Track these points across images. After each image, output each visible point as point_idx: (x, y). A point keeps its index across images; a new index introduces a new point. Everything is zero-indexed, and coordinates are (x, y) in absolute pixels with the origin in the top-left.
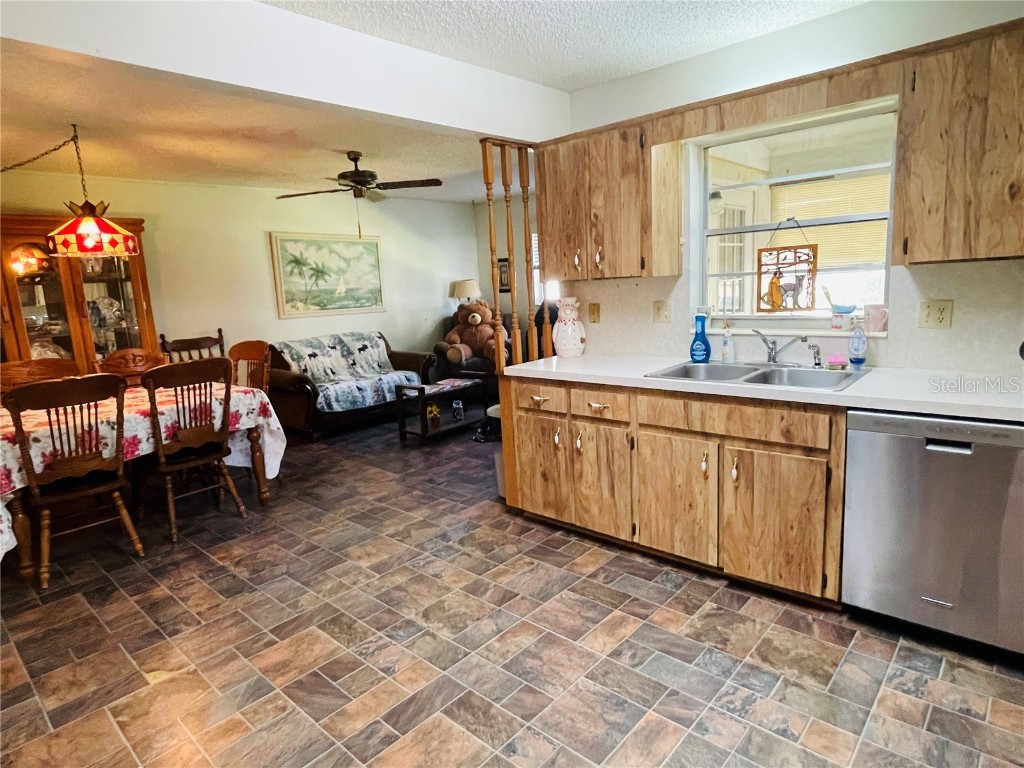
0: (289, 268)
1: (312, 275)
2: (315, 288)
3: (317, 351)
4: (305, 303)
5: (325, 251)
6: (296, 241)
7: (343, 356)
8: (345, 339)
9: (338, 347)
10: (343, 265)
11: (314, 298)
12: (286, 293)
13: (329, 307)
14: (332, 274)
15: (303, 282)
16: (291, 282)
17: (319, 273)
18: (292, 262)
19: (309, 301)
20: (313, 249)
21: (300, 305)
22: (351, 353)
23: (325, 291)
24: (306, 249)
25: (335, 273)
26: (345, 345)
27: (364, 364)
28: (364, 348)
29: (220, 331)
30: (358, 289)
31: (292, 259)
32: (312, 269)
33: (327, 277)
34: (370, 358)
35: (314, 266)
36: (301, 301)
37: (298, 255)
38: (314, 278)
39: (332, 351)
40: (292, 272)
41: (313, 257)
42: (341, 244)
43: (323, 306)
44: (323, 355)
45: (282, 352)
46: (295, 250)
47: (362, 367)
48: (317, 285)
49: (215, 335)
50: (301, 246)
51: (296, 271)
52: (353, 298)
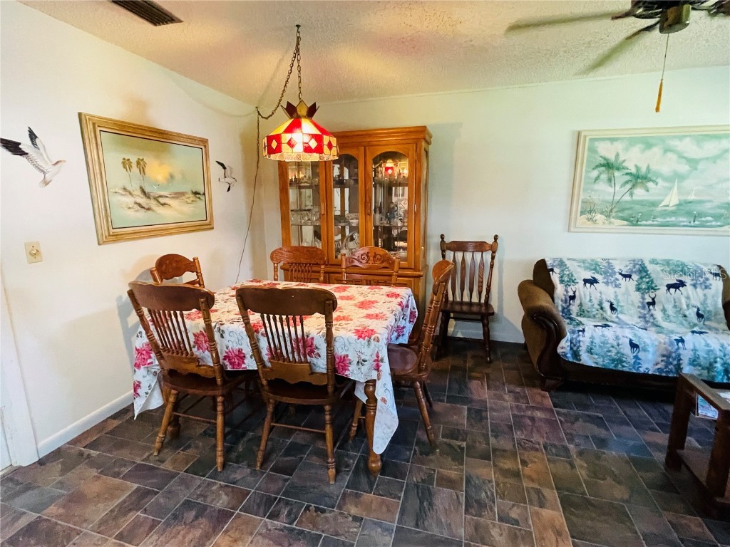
0: (595, 173)
1: (627, 182)
2: (627, 198)
4: (608, 216)
5: (656, 150)
6: (612, 140)
7: (638, 289)
8: (650, 267)
9: (635, 277)
10: (683, 168)
11: (623, 210)
12: (583, 202)
13: (644, 222)
14: (659, 181)
15: (612, 190)
16: (593, 190)
17: (639, 179)
18: (604, 166)
19: (614, 214)
20: (636, 150)
21: (599, 217)
22: (651, 287)
23: (641, 203)
24: (627, 150)
25: (666, 179)
26: (648, 275)
27: (669, 307)
28: (680, 284)
29: (496, 238)
30: (701, 202)
31: (603, 161)
32: (630, 174)
33: (650, 185)
34: (684, 301)
35: (633, 170)
36: (602, 213)
37: (612, 158)
38: (629, 186)
39: (622, 281)
40: (597, 179)
41: (634, 159)
42: (687, 140)
43: (633, 221)
44: (607, 283)
45: (552, 270)
46: (607, 151)
47: (664, 310)
48: (631, 195)
49: (490, 241)
50: (619, 146)
51: (604, 176)
52: (689, 213)
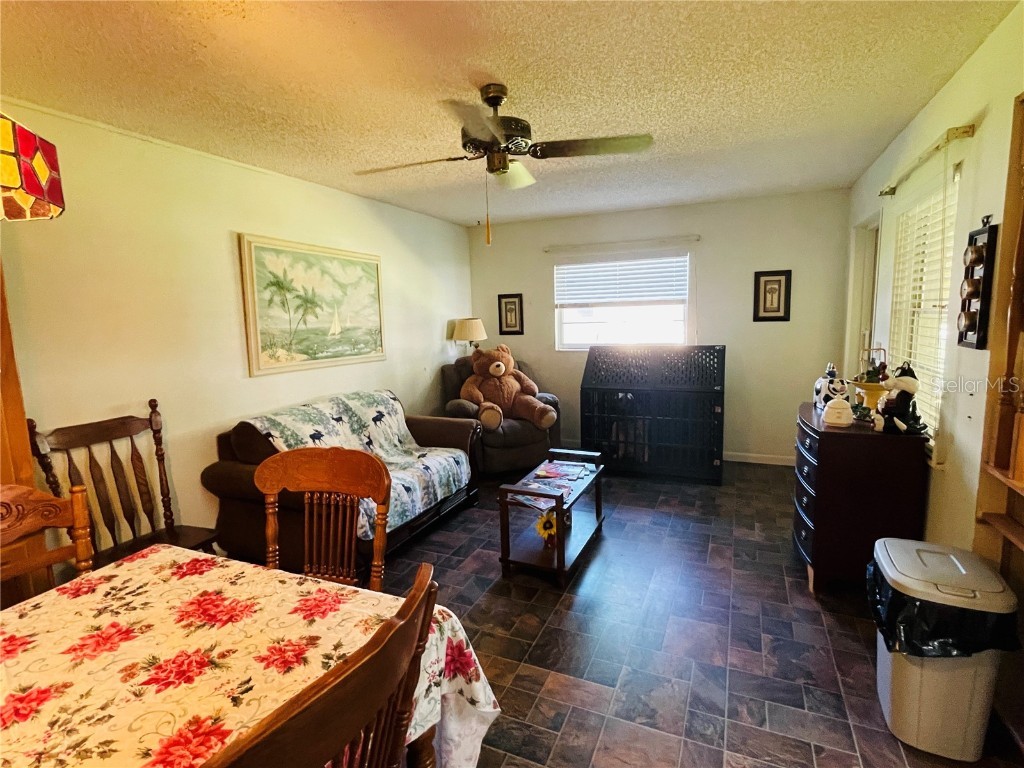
0: (267, 295)
1: (298, 307)
2: (302, 326)
3: (320, 428)
4: (289, 350)
5: (316, 270)
6: (278, 252)
7: (353, 431)
8: (351, 404)
9: (345, 418)
10: (338, 293)
11: (300, 342)
12: (262, 334)
13: (320, 355)
14: (324, 306)
15: (286, 316)
16: (269, 317)
17: (308, 303)
18: (273, 284)
19: (294, 347)
20: (301, 266)
21: (281, 352)
22: (363, 426)
23: (315, 332)
24: (292, 266)
25: (327, 304)
26: (354, 414)
27: (382, 441)
28: (378, 418)
29: (153, 404)
30: (355, 329)
31: (272, 279)
32: (298, 297)
33: (318, 310)
34: (389, 430)
35: (302, 293)
36: (283, 347)
37: (280, 274)
38: (301, 311)
39: (338, 426)
40: (271, 301)
41: (301, 279)
42: (335, 262)
43: (311, 354)
44: (329, 433)
45: (269, 435)
46: (277, 265)
47: (381, 446)
48: (305, 323)
49: (144, 412)
50: (285, 261)
51: (277, 299)
52: (349, 341)
